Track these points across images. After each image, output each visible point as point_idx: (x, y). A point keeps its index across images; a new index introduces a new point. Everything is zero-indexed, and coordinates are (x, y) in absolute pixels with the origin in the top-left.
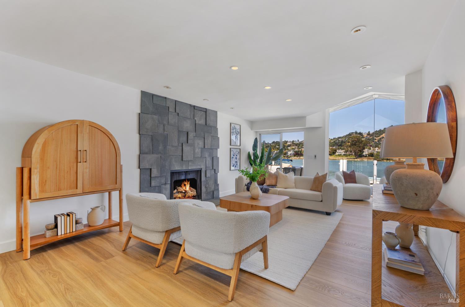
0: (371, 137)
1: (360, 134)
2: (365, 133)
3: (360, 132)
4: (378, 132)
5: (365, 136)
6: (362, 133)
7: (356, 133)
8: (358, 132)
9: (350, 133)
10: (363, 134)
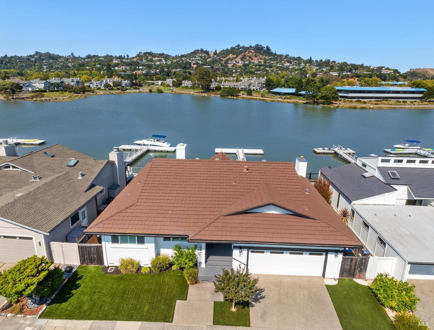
0: (218, 57)
1: (207, 52)
2: (212, 52)
3: (206, 50)
4: (225, 52)
5: (212, 55)
6: (208, 51)
7: (202, 50)
8: (204, 50)
9: (195, 51)
10: (210, 53)
